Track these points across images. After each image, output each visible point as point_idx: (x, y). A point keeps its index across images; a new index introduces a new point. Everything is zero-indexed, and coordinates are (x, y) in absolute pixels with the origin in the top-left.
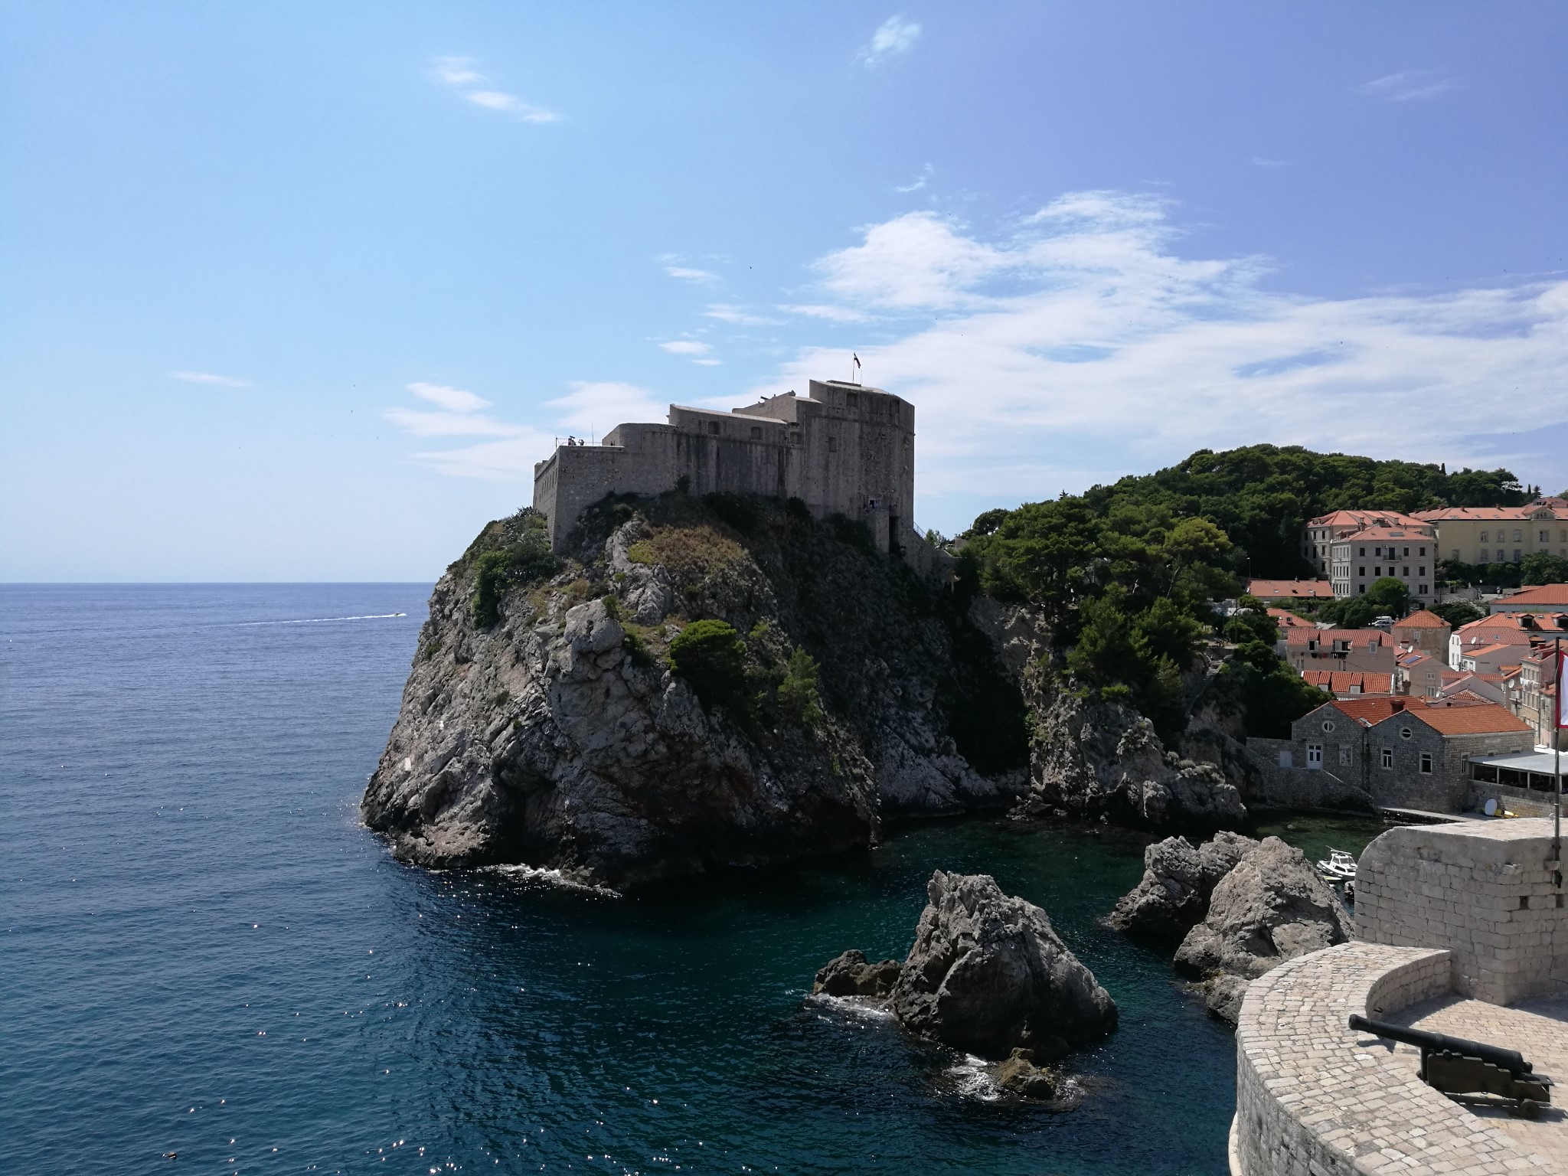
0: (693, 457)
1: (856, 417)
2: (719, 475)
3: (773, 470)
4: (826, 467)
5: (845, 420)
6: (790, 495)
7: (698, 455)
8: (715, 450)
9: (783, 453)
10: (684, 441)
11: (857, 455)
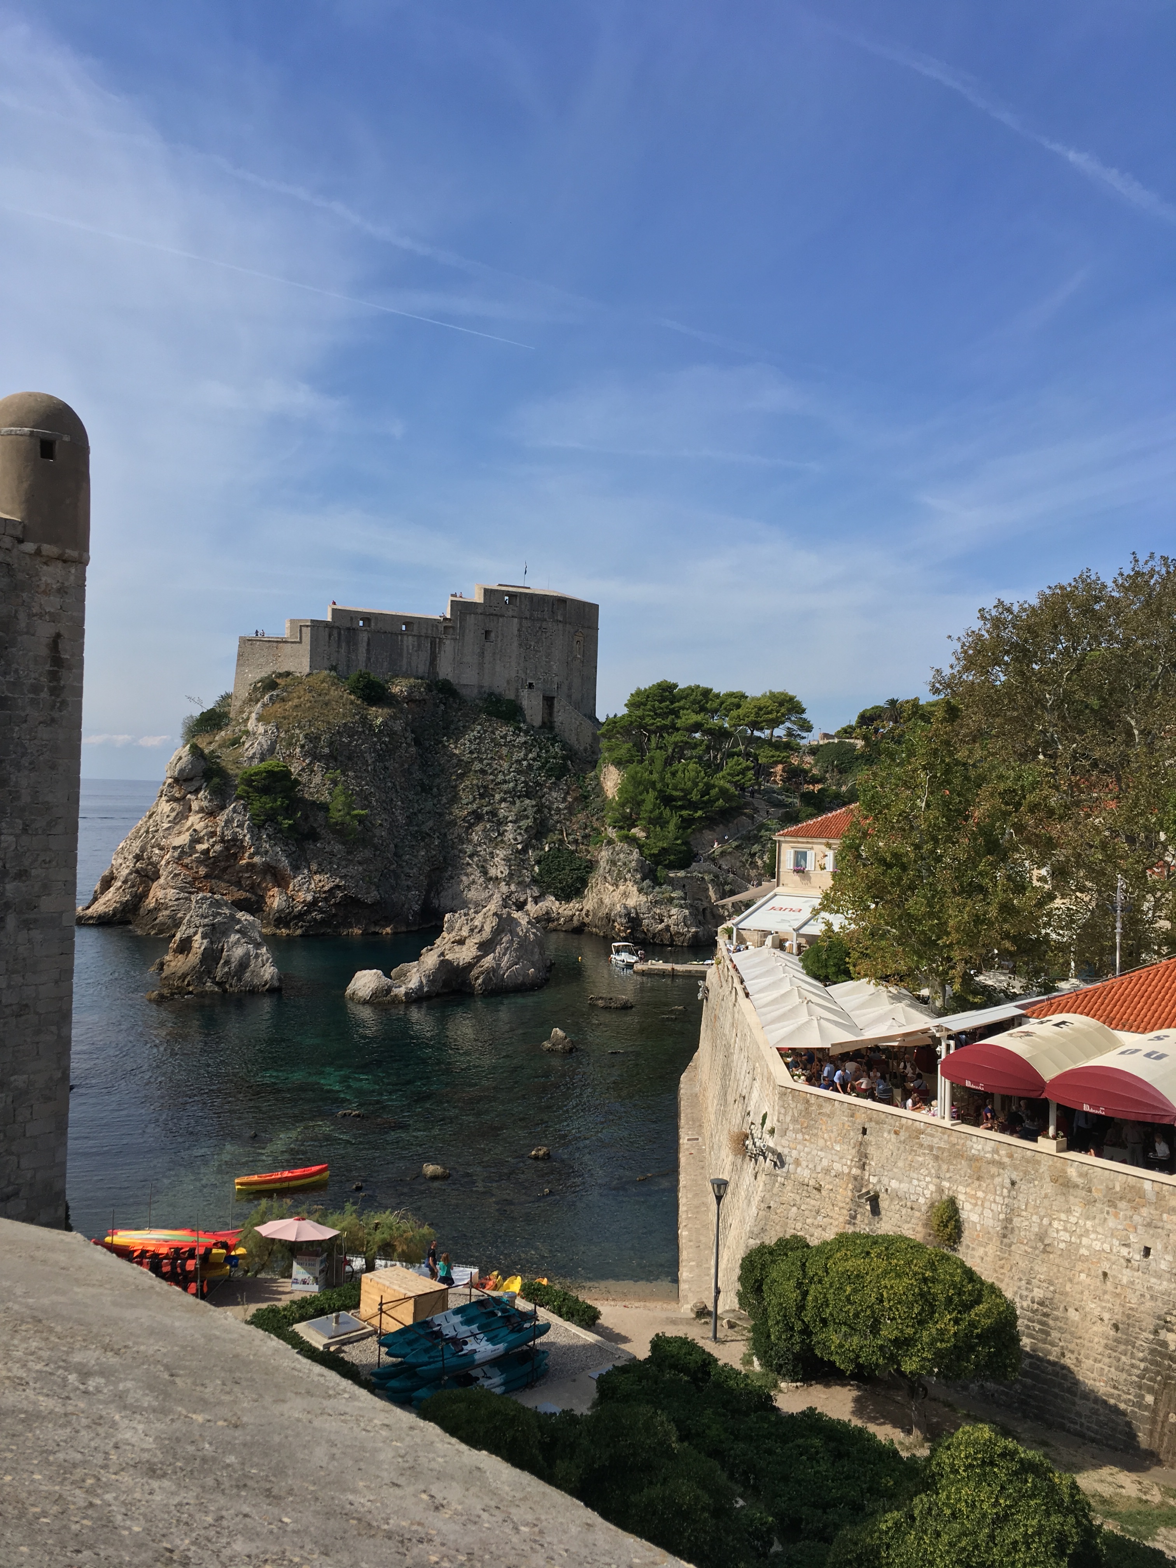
0: (344, 645)
1: (515, 614)
2: (368, 659)
3: (425, 655)
4: (482, 654)
5: (502, 616)
6: (442, 676)
7: (348, 643)
8: (366, 639)
9: (435, 644)
10: (335, 633)
11: (516, 644)
